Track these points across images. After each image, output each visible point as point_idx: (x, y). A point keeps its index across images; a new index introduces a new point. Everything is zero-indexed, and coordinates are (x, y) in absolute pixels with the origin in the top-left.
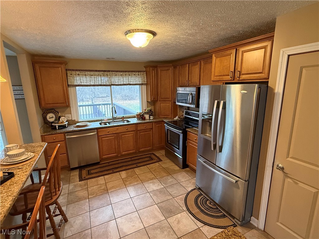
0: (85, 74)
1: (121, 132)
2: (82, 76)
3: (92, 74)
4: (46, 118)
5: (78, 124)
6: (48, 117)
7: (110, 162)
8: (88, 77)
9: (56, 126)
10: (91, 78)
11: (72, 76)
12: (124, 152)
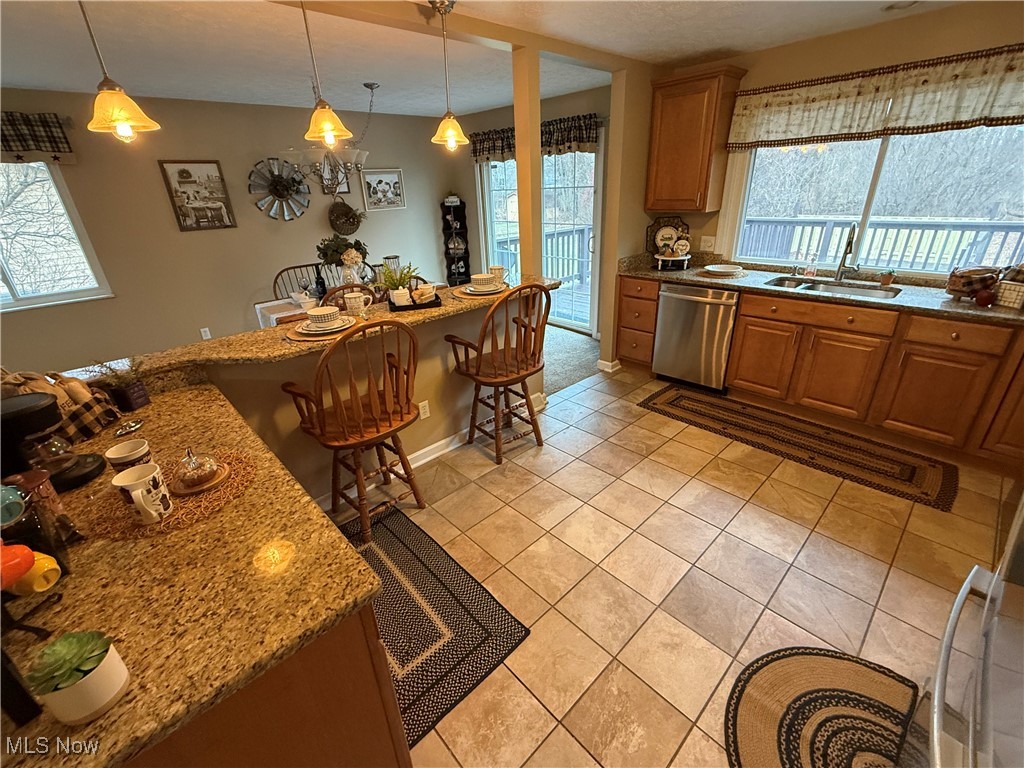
0: (789, 98)
1: (820, 324)
2: (778, 108)
3: (812, 96)
4: (655, 238)
5: (709, 268)
6: (659, 237)
7: (749, 405)
8: (798, 109)
9: (658, 260)
10: (806, 114)
11: (748, 112)
12: (809, 397)
